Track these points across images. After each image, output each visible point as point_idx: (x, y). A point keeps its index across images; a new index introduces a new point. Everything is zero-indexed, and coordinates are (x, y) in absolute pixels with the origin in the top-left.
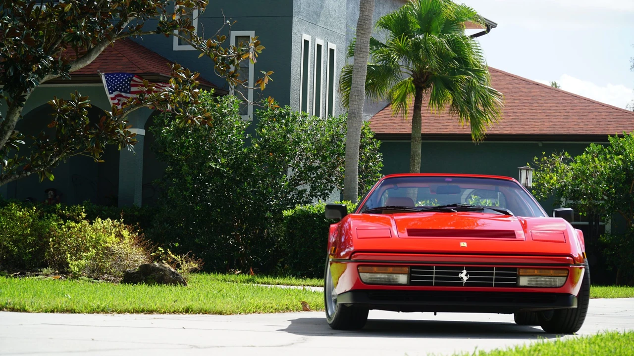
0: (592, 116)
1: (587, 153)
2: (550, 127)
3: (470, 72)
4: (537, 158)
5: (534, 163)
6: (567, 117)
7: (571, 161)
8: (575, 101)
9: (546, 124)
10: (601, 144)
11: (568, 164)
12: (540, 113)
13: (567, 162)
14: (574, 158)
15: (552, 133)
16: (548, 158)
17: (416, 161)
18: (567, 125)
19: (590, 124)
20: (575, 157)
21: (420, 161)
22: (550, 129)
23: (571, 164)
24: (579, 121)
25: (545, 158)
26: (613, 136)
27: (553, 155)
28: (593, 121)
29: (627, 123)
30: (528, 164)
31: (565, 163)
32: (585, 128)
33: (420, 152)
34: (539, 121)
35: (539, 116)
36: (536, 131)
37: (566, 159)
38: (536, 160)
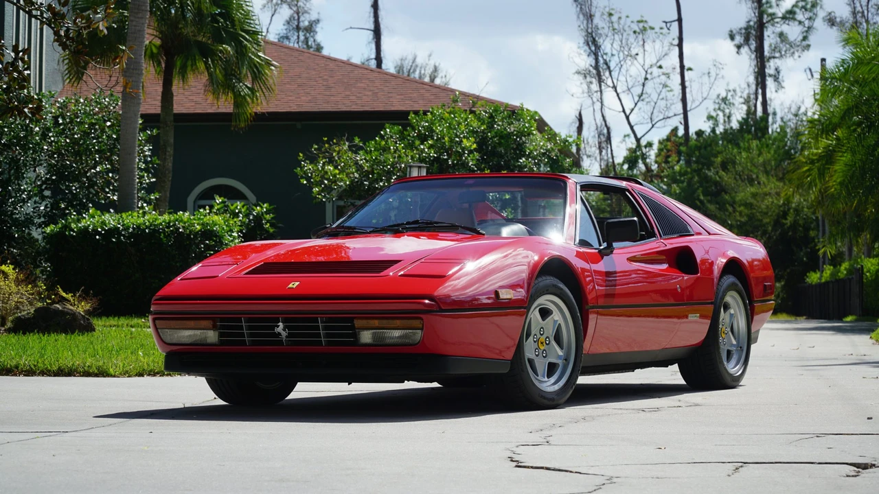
0: (362, 85)
1: (382, 137)
2: (310, 102)
3: (243, 34)
4: (316, 147)
5: (311, 152)
6: (328, 88)
7: (361, 148)
8: (331, 65)
9: (303, 98)
10: (399, 124)
11: (356, 153)
12: (289, 83)
13: (355, 149)
14: (364, 144)
15: (316, 109)
16: (331, 145)
17: (167, 153)
18: (332, 98)
19: (364, 97)
20: (367, 143)
21: (172, 152)
22: (311, 104)
23: (361, 152)
24: (348, 93)
25: (327, 145)
26: (416, 113)
27: (335, 141)
28: (370, 93)
29: (415, 95)
30: (301, 155)
31: (353, 151)
32: (359, 102)
33: (172, 141)
34: (291, 94)
35: (288, 86)
36: (294, 108)
37: (356, 146)
38: (315, 149)
